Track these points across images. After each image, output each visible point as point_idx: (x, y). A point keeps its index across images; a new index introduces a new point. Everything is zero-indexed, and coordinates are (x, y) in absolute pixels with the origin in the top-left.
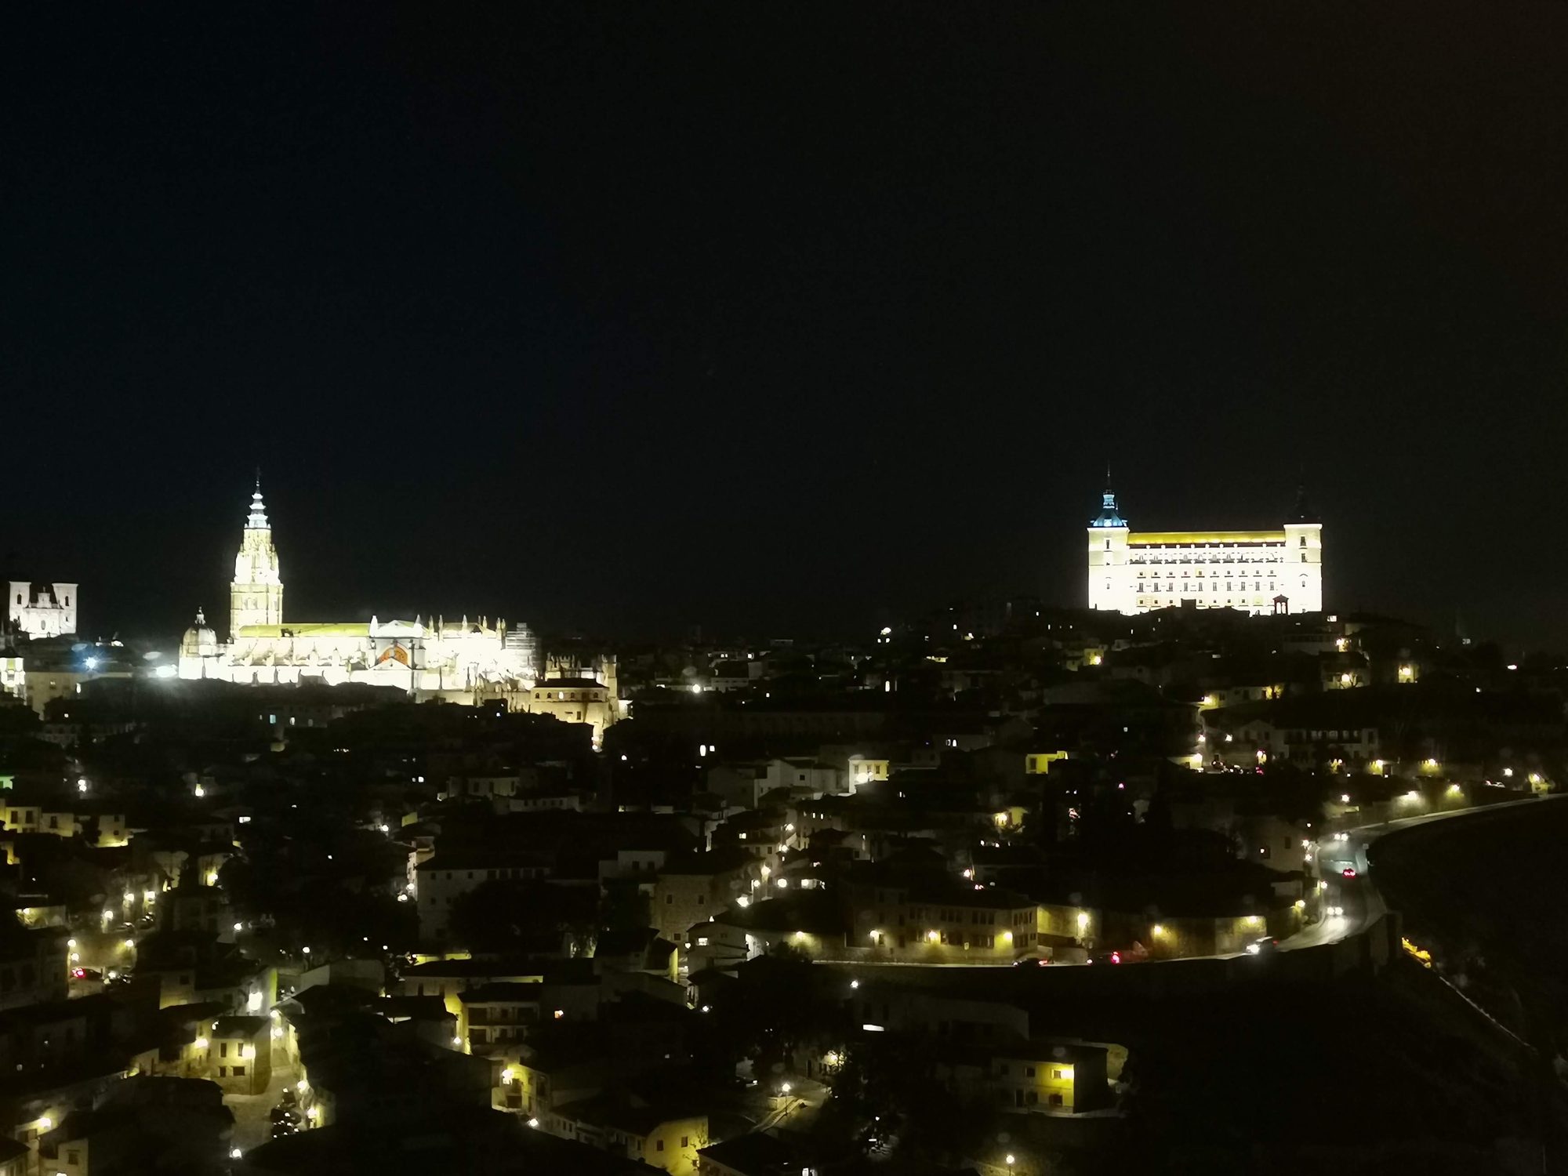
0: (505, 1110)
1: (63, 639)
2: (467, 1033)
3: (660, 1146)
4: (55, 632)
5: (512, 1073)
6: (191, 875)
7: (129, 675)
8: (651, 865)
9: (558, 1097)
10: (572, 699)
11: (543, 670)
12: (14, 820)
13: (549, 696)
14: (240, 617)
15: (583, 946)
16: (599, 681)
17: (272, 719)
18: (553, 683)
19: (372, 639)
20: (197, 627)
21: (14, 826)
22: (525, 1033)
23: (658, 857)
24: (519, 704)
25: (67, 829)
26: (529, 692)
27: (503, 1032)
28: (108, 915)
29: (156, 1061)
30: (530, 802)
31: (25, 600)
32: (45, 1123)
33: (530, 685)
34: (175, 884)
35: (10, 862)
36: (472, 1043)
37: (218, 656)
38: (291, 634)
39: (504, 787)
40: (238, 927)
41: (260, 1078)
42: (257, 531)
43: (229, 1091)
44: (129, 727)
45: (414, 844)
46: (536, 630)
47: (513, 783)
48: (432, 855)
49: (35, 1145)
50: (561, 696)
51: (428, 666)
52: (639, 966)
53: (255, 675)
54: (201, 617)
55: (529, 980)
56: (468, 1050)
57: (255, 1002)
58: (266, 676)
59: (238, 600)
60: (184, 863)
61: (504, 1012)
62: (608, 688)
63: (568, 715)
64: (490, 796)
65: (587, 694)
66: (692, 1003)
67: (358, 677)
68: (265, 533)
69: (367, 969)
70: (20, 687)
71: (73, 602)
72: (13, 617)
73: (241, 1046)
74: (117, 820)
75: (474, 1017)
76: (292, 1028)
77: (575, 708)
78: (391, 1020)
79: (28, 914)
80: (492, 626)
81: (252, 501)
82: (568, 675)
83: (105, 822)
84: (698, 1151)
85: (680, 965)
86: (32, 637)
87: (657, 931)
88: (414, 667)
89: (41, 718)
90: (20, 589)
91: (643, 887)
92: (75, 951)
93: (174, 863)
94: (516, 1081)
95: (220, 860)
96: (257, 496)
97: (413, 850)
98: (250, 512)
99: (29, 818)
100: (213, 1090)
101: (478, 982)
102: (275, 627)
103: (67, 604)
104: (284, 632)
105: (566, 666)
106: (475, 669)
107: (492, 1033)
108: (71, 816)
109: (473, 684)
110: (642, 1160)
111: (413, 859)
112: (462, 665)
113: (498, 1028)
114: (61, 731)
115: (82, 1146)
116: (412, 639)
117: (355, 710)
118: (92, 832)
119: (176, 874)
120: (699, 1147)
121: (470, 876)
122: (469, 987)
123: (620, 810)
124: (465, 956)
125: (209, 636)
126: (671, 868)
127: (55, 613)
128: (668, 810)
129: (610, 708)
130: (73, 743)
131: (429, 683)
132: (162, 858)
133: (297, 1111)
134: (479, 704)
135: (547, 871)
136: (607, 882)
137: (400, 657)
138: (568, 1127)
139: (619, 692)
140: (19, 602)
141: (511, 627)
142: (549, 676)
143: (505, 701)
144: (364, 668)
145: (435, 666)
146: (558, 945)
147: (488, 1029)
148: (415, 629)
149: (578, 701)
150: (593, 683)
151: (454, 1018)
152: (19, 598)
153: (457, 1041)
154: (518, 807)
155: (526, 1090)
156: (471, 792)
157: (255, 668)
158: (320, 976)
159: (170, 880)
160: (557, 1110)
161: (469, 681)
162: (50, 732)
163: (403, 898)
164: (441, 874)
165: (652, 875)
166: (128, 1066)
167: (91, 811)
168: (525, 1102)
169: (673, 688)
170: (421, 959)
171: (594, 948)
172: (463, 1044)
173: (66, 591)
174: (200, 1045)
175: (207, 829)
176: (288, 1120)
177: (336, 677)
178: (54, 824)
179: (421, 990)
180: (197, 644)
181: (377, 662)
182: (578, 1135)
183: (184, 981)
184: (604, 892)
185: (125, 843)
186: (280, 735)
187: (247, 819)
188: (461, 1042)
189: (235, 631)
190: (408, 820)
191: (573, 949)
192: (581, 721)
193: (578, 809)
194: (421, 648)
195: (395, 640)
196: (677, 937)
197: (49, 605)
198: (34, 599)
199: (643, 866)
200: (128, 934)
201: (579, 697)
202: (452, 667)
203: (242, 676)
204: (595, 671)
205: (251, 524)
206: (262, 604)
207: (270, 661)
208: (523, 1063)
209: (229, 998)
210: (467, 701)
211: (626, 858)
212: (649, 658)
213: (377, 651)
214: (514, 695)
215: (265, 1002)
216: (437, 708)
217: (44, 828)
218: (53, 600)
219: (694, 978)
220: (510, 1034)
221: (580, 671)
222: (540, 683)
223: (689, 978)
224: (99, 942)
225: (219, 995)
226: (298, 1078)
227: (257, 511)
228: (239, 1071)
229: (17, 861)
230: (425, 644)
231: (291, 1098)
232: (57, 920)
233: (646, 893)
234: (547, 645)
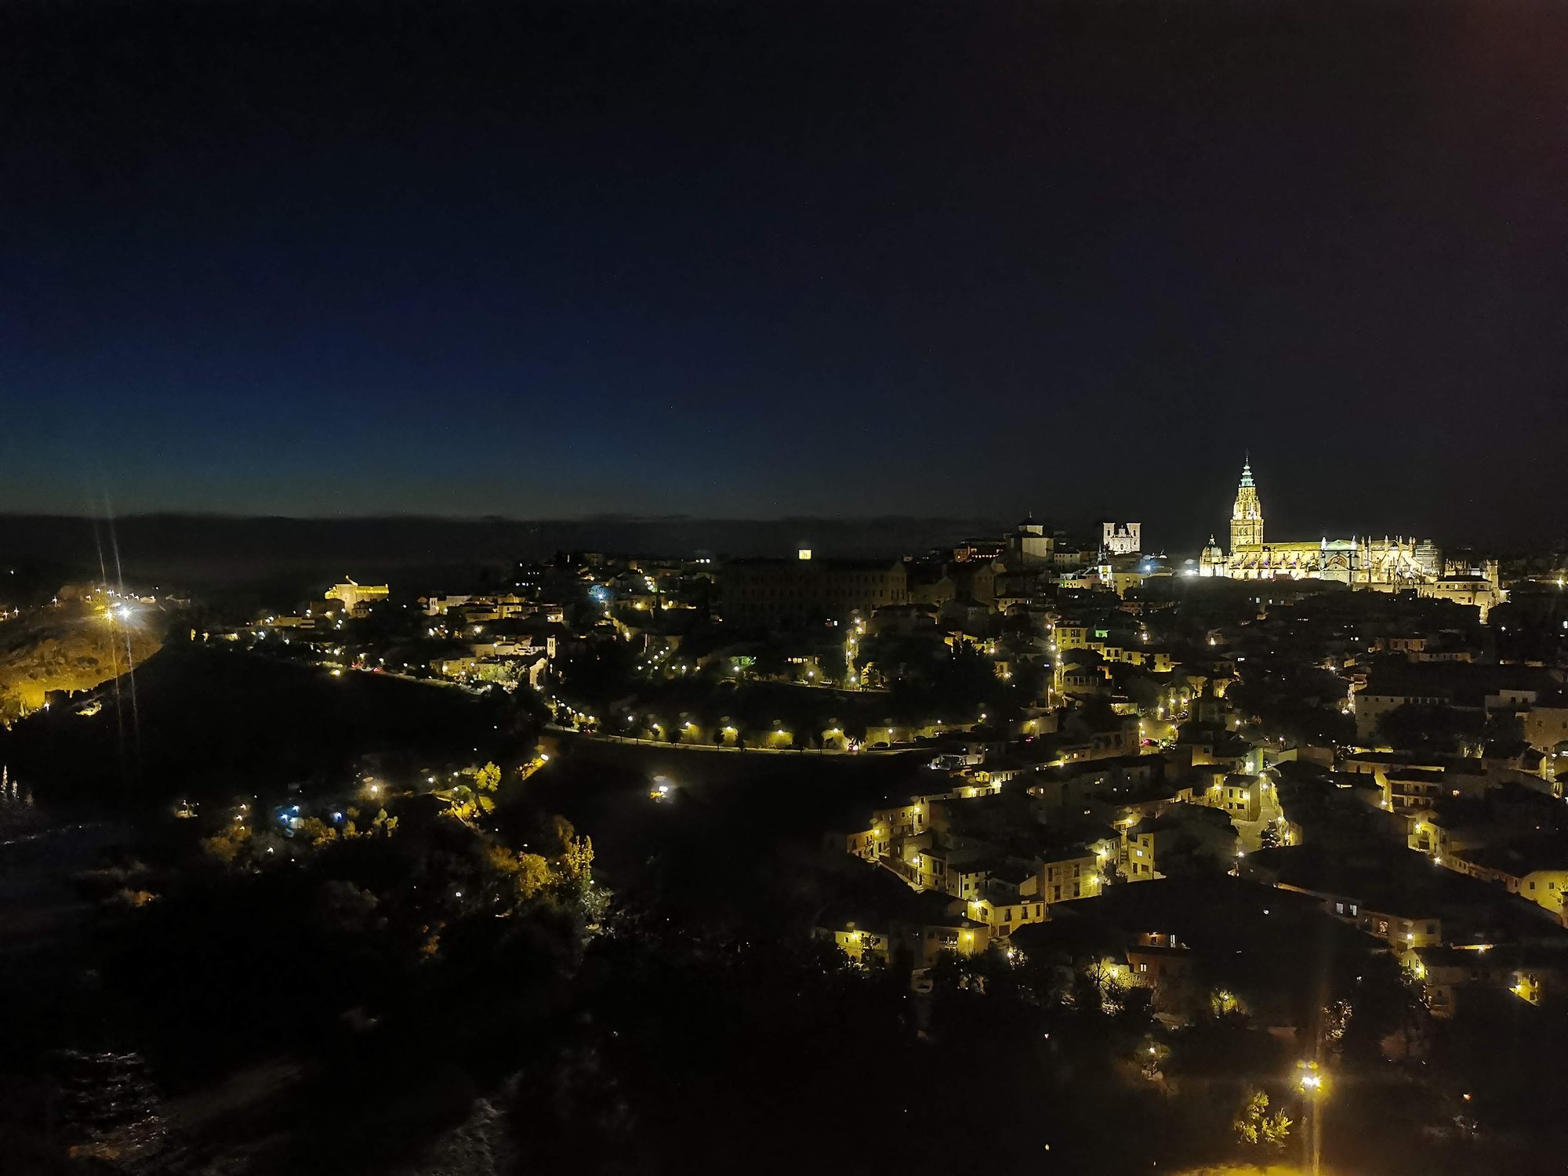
0: (1417, 850)
1: (1133, 554)
2: (1390, 799)
3: (1532, 886)
4: (1129, 551)
5: (1421, 826)
6: (1208, 691)
7: (1171, 574)
8: (1525, 700)
9: (1456, 846)
10: (1465, 589)
11: (1443, 570)
12: (1108, 655)
13: (1448, 587)
14: (1238, 540)
15: (1473, 749)
16: (1484, 577)
17: (1258, 600)
18: (1449, 578)
19: (1323, 551)
20: (1211, 546)
21: (1109, 658)
22: (1432, 803)
23: (1531, 696)
24: (1424, 592)
25: (1137, 660)
26: (1433, 584)
27: (1416, 801)
28: (1161, 710)
29: (1191, 795)
30: (1434, 655)
31: (1112, 534)
32: (1129, 821)
33: (1432, 580)
34: (1199, 695)
35: (1107, 678)
36: (1394, 805)
37: (1223, 563)
38: (1269, 550)
39: (1416, 645)
40: (1238, 722)
41: (1254, 813)
42: (1247, 486)
43: (1235, 818)
44: (1171, 604)
45: (1352, 679)
46: (1436, 544)
47: (1422, 642)
48: (1366, 686)
49: (1125, 833)
50: (1456, 587)
51: (1361, 568)
52: (1517, 765)
53: (1246, 574)
54: (1212, 540)
55: (1435, 769)
56: (1391, 810)
57: (1249, 768)
58: (1253, 574)
59: (1234, 530)
60: (1205, 683)
61: (1417, 788)
62: (1491, 582)
63: (1462, 599)
64: (1405, 650)
65: (1475, 586)
66: (1558, 793)
67: (1314, 575)
68: (1252, 490)
69: (1321, 754)
70: (1110, 581)
71: (1138, 533)
72: (1105, 543)
73: (1241, 792)
74: (1165, 656)
75: (1396, 789)
76: (1273, 785)
77: (1467, 595)
78: (1338, 786)
79: (1117, 707)
80: (1406, 542)
81: (1244, 470)
82: (1461, 573)
83: (1158, 658)
84: (1562, 893)
85: (1547, 768)
86: (1116, 554)
87: (1530, 744)
88: (1351, 568)
89: (1122, 599)
90: (1109, 527)
91: (1518, 714)
92: (1143, 729)
93: (1199, 683)
94: (1425, 832)
95: (1226, 682)
96: (1247, 467)
97: (1352, 682)
98: (1242, 477)
99: (1117, 654)
100: (1224, 816)
101: (1399, 767)
102: (1260, 545)
103: (1135, 535)
104: (1264, 548)
105: (1460, 568)
106: (1394, 569)
107: (1408, 801)
108: (1140, 653)
109: (1392, 579)
110: (1518, 894)
111: (1352, 688)
112: (1385, 565)
113: (1412, 797)
114: (1133, 606)
115: (1150, 837)
116: (1350, 551)
117: (1311, 595)
118: (1151, 663)
119: (1200, 689)
120: (1563, 890)
121: (1392, 700)
122: (1391, 769)
123: (1501, 663)
124: (1389, 751)
125: (1219, 552)
126: (1542, 702)
127: (1128, 540)
128: (1539, 664)
129: (1493, 595)
130: (1140, 613)
131: (1360, 578)
132: (1191, 679)
133: (1277, 833)
134: (1397, 592)
135: (1447, 700)
136: (1491, 710)
137: (1341, 562)
138: (1463, 865)
139: (1500, 584)
140: (1109, 534)
141: (1420, 542)
142: (1447, 574)
143: (1416, 590)
144: (1318, 570)
145: (1366, 568)
146: (1455, 748)
147: (1404, 797)
148: (1353, 546)
149: (1468, 590)
150: (1480, 578)
151: (1382, 788)
152: (1109, 531)
153: (1384, 803)
154: (1425, 658)
155: (1433, 840)
156: (1392, 646)
157: (1246, 570)
158: (1291, 755)
159: (1197, 692)
160: (1456, 854)
161: (1389, 577)
162: (1127, 606)
163: (1345, 712)
164: (1371, 698)
165: (1525, 706)
166: (1174, 795)
167: (1150, 650)
168: (1432, 846)
169: (1542, 582)
170: (1358, 750)
171: (1482, 752)
172: (1388, 806)
173: (1134, 527)
174: (1217, 788)
175: (1218, 664)
176: (1272, 838)
177: (1298, 574)
178: (1130, 658)
179: (1358, 769)
180: (1210, 556)
181: (1326, 566)
182: (1470, 872)
183: (1206, 751)
184: (1489, 716)
185: (1170, 670)
186: (1263, 610)
187: (1243, 659)
188: (1386, 804)
189: (1233, 549)
190: (1348, 664)
191: (1466, 752)
192: (1471, 604)
193: (1469, 661)
194: (1356, 556)
195: (1338, 552)
196: (1546, 749)
197: (1125, 536)
198: (1116, 532)
199: (1520, 700)
200: (1173, 722)
201: (1470, 588)
202: (1378, 569)
203: (1239, 574)
204: (1481, 571)
205: (1243, 485)
206: (1250, 532)
207: (1256, 566)
208: (1430, 821)
209: (1234, 763)
210: (1389, 590)
211: (1506, 695)
212: (1524, 562)
213: (1326, 559)
214: (1422, 586)
215: (1255, 767)
216: (1368, 594)
217: (1125, 660)
218: (1127, 532)
219: (1559, 778)
220: (1421, 802)
221: (1470, 571)
222: (1441, 579)
223: (1555, 777)
224: (1157, 725)
225: (1227, 761)
226: (1278, 815)
227: (1247, 476)
228: (1241, 806)
229: (1111, 677)
230: (1359, 554)
231: (1273, 825)
232: (1133, 711)
233: (1521, 718)
234: (1446, 554)
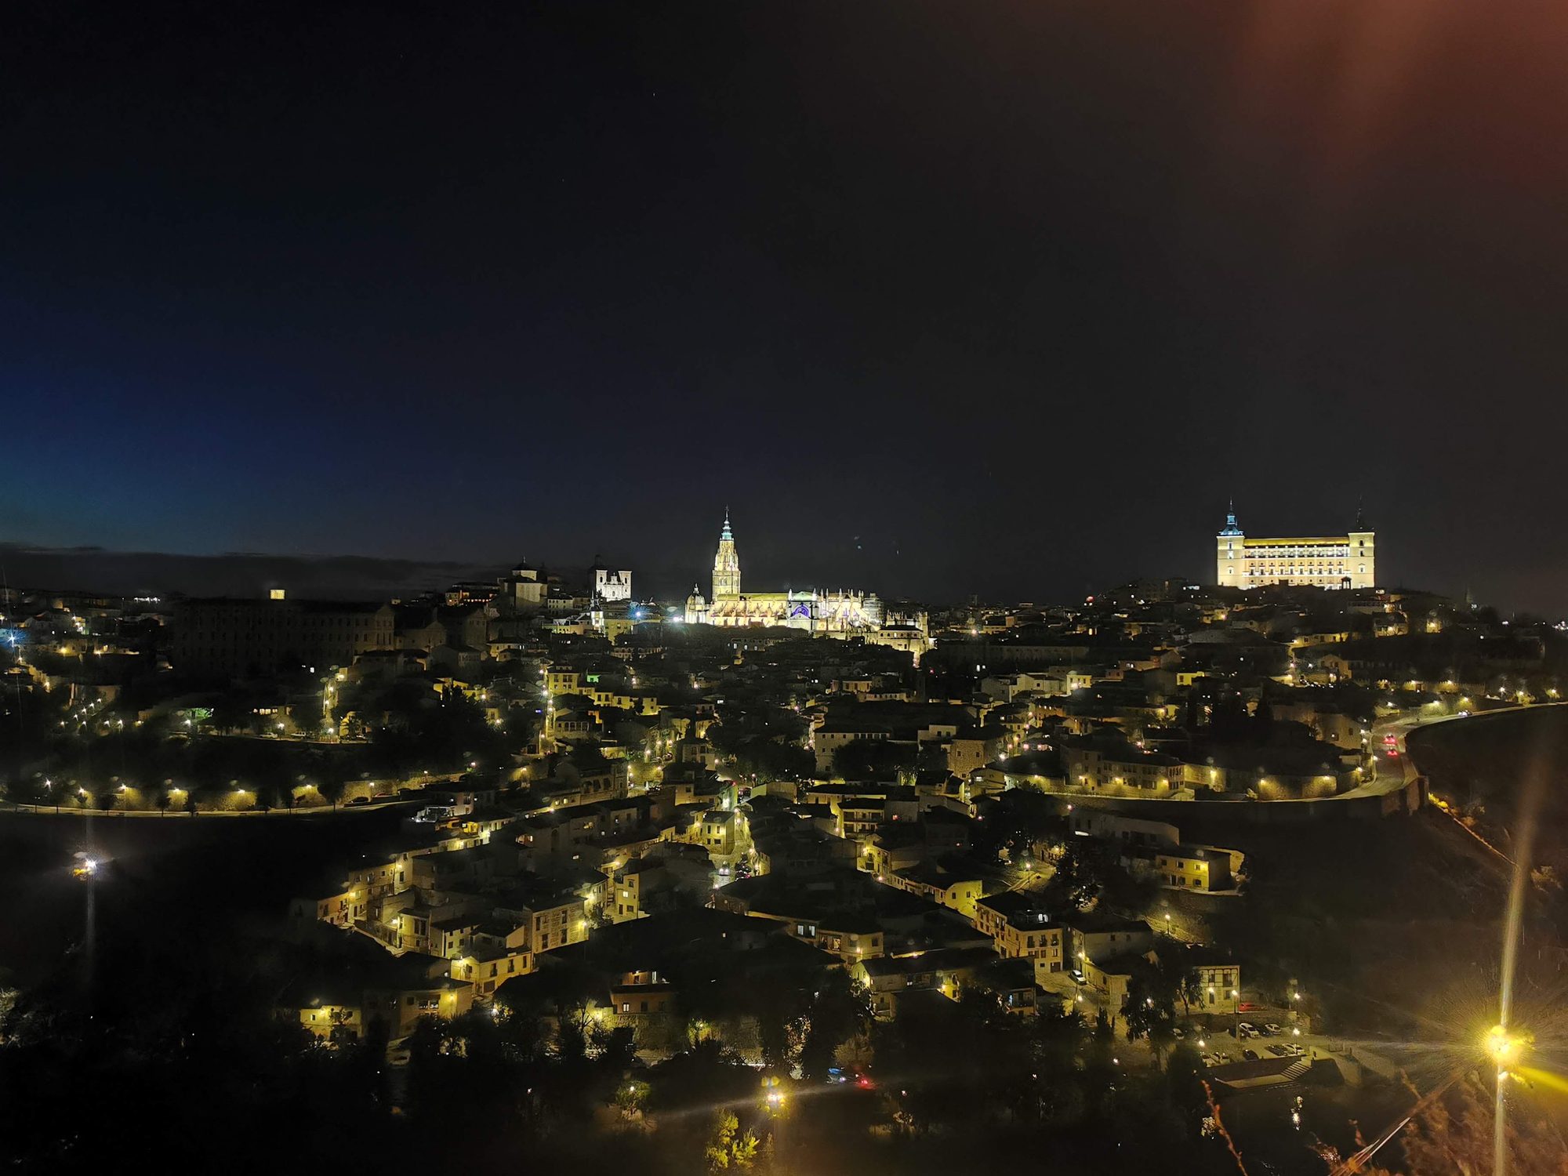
0: (864, 871)
1: (624, 600)
2: (843, 826)
3: (954, 896)
4: (620, 598)
5: (867, 850)
6: (691, 732)
7: (659, 621)
8: (948, 734)
9: (895, 865)
10: (902, 637)
11: (885, 620)
12: (599, 700)
13: (889, 635)
14: (719, 589)
15: (908, 778)
16: (917, 627)
17: (735, 646)
18: (890, 628)
19: (789, 602)
20: (695, 595)
21: (599, 703)
22: (876, 827)
23: (953, 730)
24: (870, 639)
25: (627, 704)
26: (876, 632)
27: (864, 826)
28: (648, 752)
29: (673, 834)
30: (878, 696)
31: (604, 580)
32: (616, 864)
33: (877, 628)
34: (683, 737)
35: (597, 722)
36: (846, 832)
37: (706, 611)
38: (745, 599)
39: (863, 686)
40: (716, 761)
41: (729, 848)
42: (727, 541)
43: (712, 852)
44: (659, 649)
45: (812, 717)
46: (880, 597)
47: (868, 684)
48: (824, 724)
49: (611, 876)
50: (895, 635)
51: (820, 617)
52: (941, 790)
53: (726, 621)
54: (696, 589)
55: (878, 797)
56: (843, 836)
57: (726, 804)
58: (731, 621)
59: (716, 581)
60: (688, 725)
61: (864, 815)
62: (922, 631)
63: (899, 646)
64: (855, 691)
65: (910, 634)
66: (973, 813)
67: (782, 623)
68: (731, 543)
69: (787, 788)
70: (602, 628)
71: (629, 581)
72: (598, 589)
73: (718, 827)
74: (652, 700)
75: (848, 817)
76: (746, 819)
77: (904, 642)
78: (800, 816)
79: (607, 751)
80: (856, 595)
81: (724, 525)
82: (899, 623)
83: (646, 702)
84: (976, 900)
85: (966, 792)
86: (608, 600)
87: (952, 772)
88: (812, 618)
89: (613, 644)
90: (602, 574)
91: (943, 746)
92: (631, 771)
93: (682, 724)
94: (870, 855)
95: (707, 724)
96: (727, 522)
97: (812, 721)
98: (723, 531)
99: (607, 699)
100: (703, 850)
101: (849, 797)
102: (736, 595)
103: (626, 582)
104: (741, 598)
105: (898, 618)
106: (846, 619)
107: (857, 827)
108: (629, 698)
109: (845, 627)
110: (943, 903)
111: (813, 726)
112: (839, 615)
113: (860, 823)
114: (623, 651)
115: (636, 877)
116: (811, 602)
117: (780, 641)
118: (639, 707)
119: (683, 731)
120: (977, 898)
121: (844, 736)
122: (844, 799)
123: (930, 701)
124: (841, 782)
125: (701, 600)
126: (960, 735)
127: (620, 587)
128: (959, 702)
129: (924, 642)
130: (629, 658)
131: (820, 626)
132: (676, 722)
133: (748, 865)
134: (849, 639)
135: (888, 735)
136: (923, 743)
137: (805, 612)
138: (899, 882)
139: (929, 633)
140: (601, 581)
141: (867, 596)
142: (888, 624)
143: (863, 638)
144: (785, 618)
145: (824, 617)
146: (895, 778)
147: (855, 824)
148: (814, 597)
149: (905, 638)
150: (913, 628)
151: (836, 817)
152: (601, 578)
153: (837, 830)
154: (871, 698)
155: (877, 860)
156: (844, 689)
157: (725, 618)
158: (761, 791)
159: (681, 734)
160: (895, 872)
161: (842, 626)
162: (617, 652)
163: (806, 748)
164: (828, 735)
165: (948, 740)
166: (657, 835)
167: (638, 695)
168: (876, 867)
169: (961, 631)
170: (817, 783)
171: (915, 780)
172: (840, 832)
173: (626, 575)
174: (697, 825)
175: (700, 706)
176: (744, 870)
177: (769, 622)
178: (620, 703)
179: (817, 800)
180: (694, 604)
181: (792, 615)
182: (906, 887)
183: (688, 791)
184: (920, 748)
185: (656, 713)
186: (739, 656)
187: (722, 701)
188: (839, 831)
189: (715, 598)
190: (810, 704)
191: (903, 781)
192: (907, 650)
193: (906, 700)
194: (816, 607)
195: (802, 603)
196: (964, 776)
197: (616, 583)
198: (609, 580)
199: (944, 734)
200: (659, 763)
201: (905, 636)
202: (834, 618)
203: (719, 621)
204: (915, 621)
205: (723, 538)
206: (729, 582)
207: (734, 614)
208: (875, 844)
209: (712, 801)
210: (842, 637)
211: (934, 729)
212: (946, 614)
213: (792, 608)
214: (868, 634)
215: (731, 804)
216: (825, 640)
217: (615, 704)
218: (619, 580)
219: (974, 800)
220: (867, 828)
221: (906, 621)
222: (883, 628)
223: (971, 800)
224: (643, 767)
225: (706, 799)
226: (750, 847)
227: (726, 530)
228: (718, 841)
229: (601, 721)
230: (819, 604)
231: (745, 857)
232: (622, 755)
233: (945, 750)
234: (887, 606)
